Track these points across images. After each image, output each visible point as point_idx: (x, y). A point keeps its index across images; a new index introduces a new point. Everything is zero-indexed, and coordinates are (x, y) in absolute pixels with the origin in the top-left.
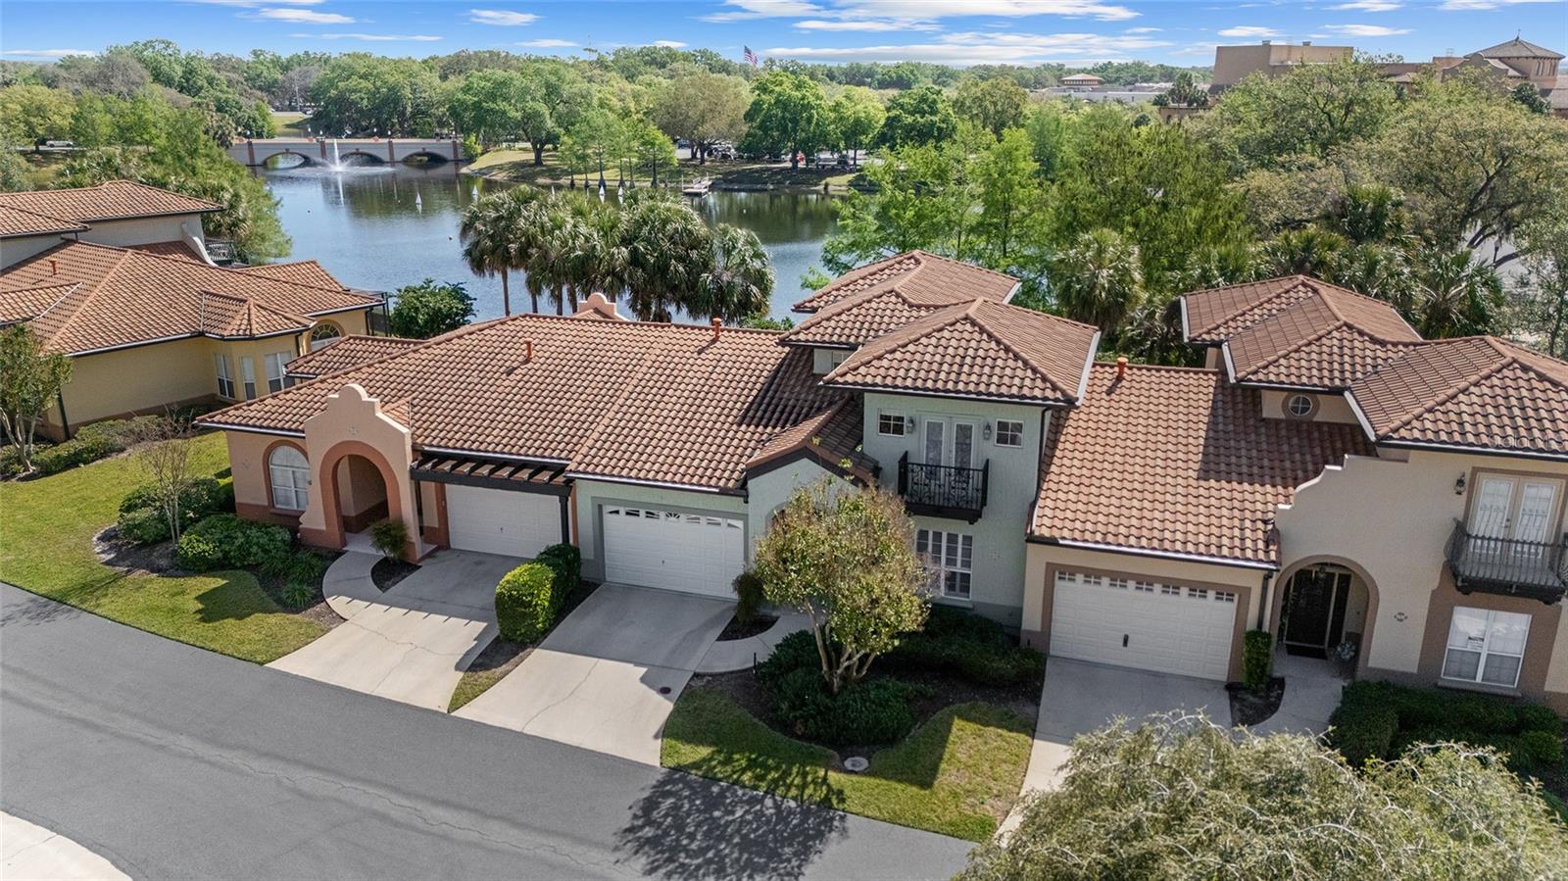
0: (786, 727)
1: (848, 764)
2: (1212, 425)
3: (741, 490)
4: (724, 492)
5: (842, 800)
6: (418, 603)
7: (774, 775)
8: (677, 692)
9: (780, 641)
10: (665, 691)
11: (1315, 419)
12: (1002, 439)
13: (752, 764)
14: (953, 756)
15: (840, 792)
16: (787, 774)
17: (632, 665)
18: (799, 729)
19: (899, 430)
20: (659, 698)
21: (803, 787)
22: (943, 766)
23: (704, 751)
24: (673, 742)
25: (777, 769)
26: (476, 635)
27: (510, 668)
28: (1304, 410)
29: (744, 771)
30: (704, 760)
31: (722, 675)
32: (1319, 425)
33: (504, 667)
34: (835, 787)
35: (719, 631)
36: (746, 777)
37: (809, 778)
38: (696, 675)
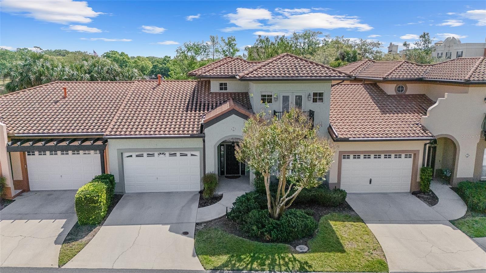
0: (258, 238)
1: (298, 249)
3: (201, 134)
4: (192, 136)
5: (310, 267)
6: (19, 216)
7: (267, 262)
8: (192, 231)
9: (234, 201)
10: (186, 233)
11: (407, 93)
12: (315, 101)
13: (254, 259)
14: (342, 237)
15: (306, 263)
16: (274, 260)
17: (161, 225)
18: (267, 236)
19: (270, 101)
20: (184, 237)
21: (286, 264)
22: (341, 241)
23: (224, 258)
24: (205, 257)
25: (267, 258)
26: (62, 226)
27: (90, 238)
28: (402, 90)
29: (252, 262)
30: (227, 262)
31: (211, 221)
33: (86, 238)
34: (303, 261)
35: (197, 204)
36: (255, 265)
37: (287, 260)
38: (197, 224)
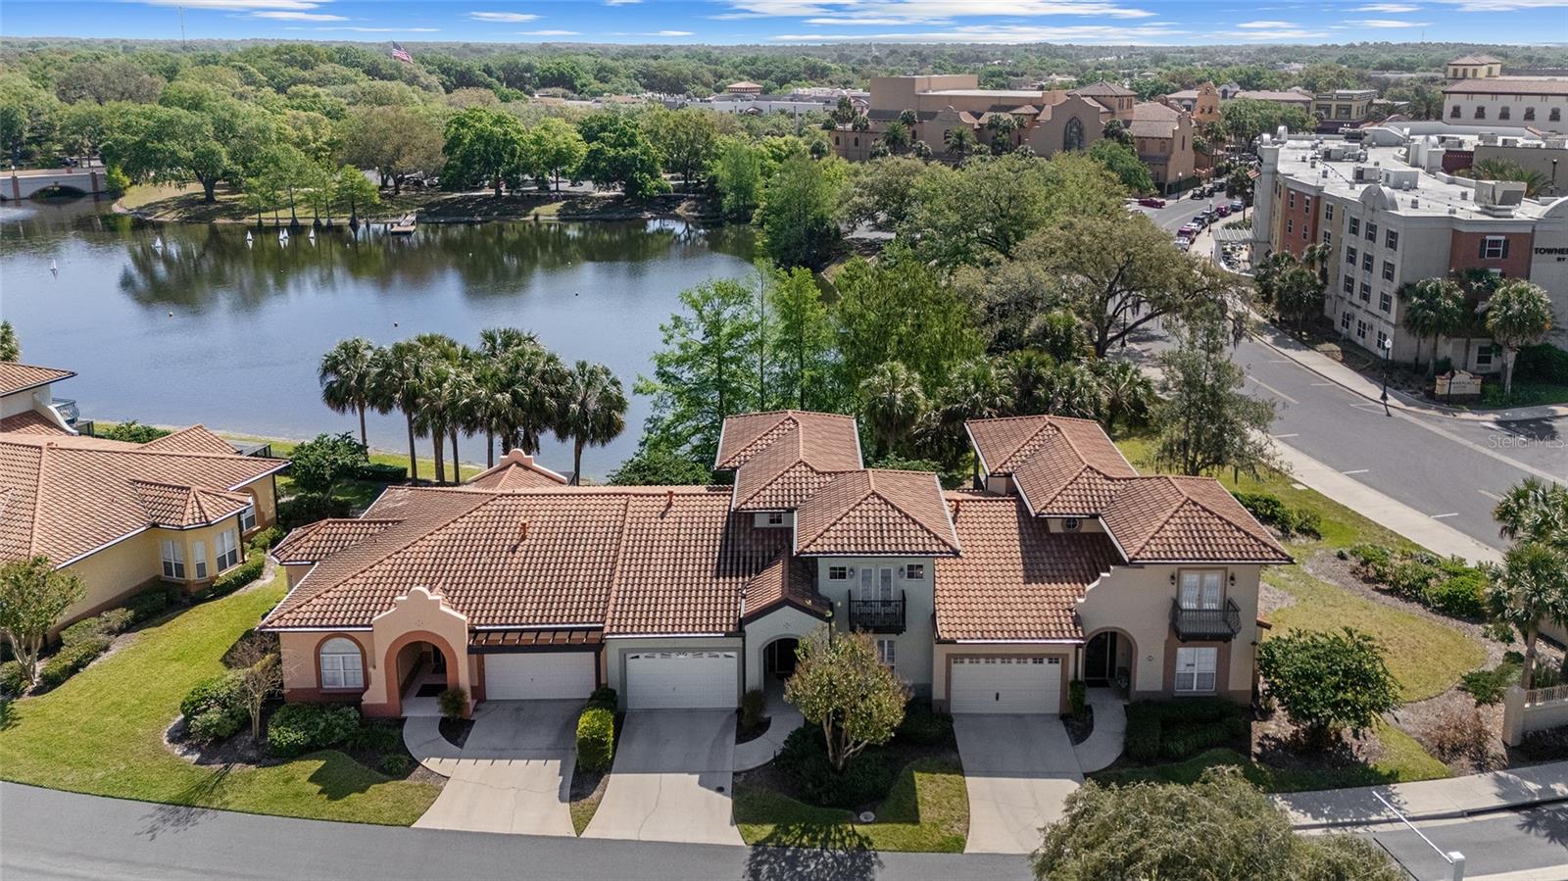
0: (813, 800)
1: (862, 817)
2: (1022, 541)
3: (739, 631)
4: (728, 635)
5: (870, 844)
7: (821, 836)
8: (729, 787)
9: (786, 738)
10: (720, 790)
11: (1082, 531)
12: (910, 576)
13: (804, 831)
14: (923, 799)
15: (867, 838)
16: (828, 834)
17: (686, 775)
18: (825, 800)
19: (843, 576)
20: (719, 795)
21: (843, 840)
22: (920, 807)
23: (769, 829)
24: (747, 826)
25: (821, 831)
26: (558, 771)
27: (601, 793)
28: (1074, 526)
29: (801, 837)
30: (771, 834)
31: (752, 770)
32: (1084, 535)
33: (595, 794)
34: (863, 836)
35: (733, 737)
36: (805, 840)
37: (844, 834)
38: (735, 774)
